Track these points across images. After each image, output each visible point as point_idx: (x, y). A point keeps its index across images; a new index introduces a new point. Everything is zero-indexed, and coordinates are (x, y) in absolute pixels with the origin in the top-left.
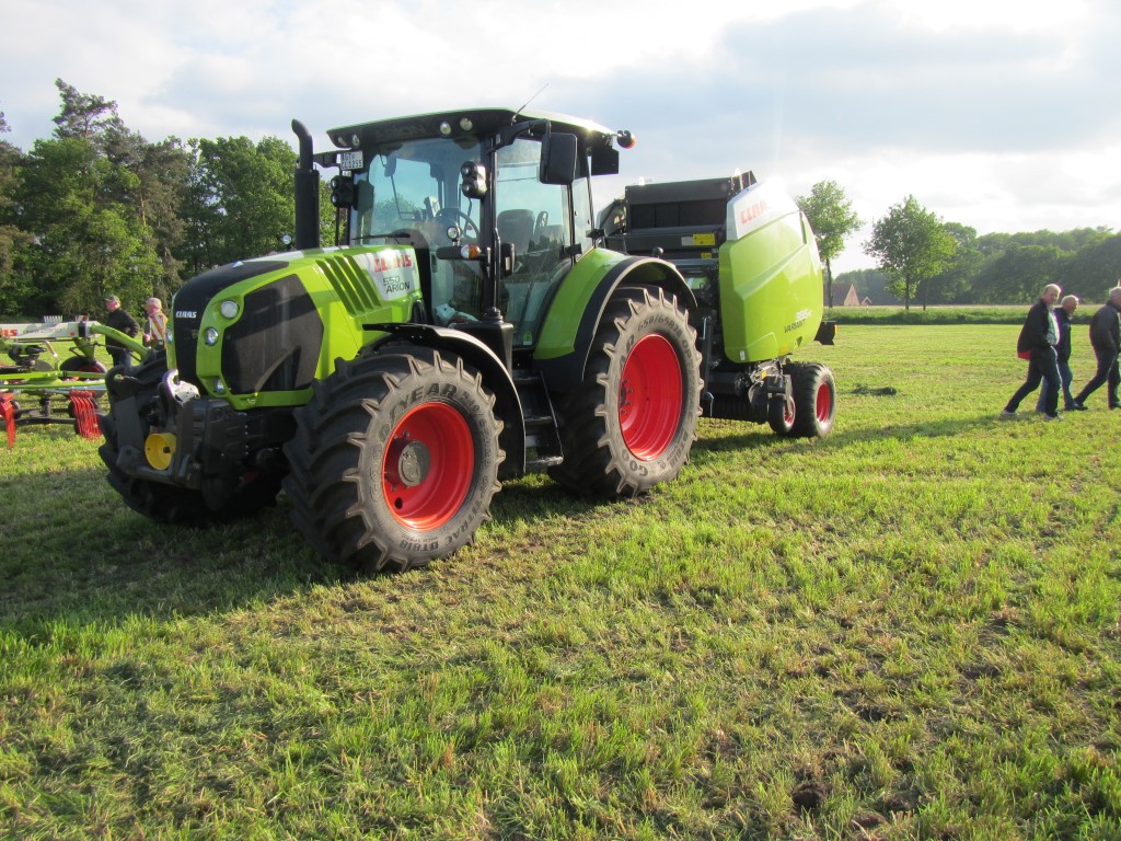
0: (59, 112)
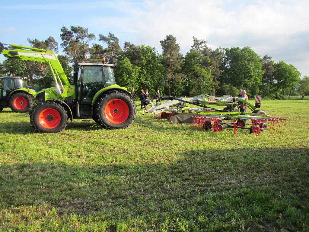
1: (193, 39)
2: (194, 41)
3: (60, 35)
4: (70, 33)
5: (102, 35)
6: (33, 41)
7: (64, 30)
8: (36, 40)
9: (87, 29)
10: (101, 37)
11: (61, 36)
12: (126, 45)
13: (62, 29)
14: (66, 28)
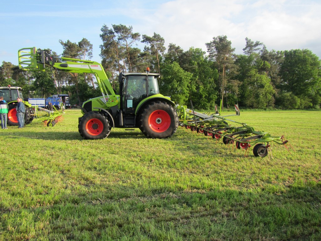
0: (245, 47)
1: (245, 40)
2: (247, 43)
3: (100, 35)
4: (111, 32)
5: (145, 35)
6: (65, 43)
7: (105, 29)
8: (68, 41)
9: (131, 28)
10: (144, 38)
11: (100, 37)
12: (172, 47)
13: (102, 28)
14: (107, 26)
